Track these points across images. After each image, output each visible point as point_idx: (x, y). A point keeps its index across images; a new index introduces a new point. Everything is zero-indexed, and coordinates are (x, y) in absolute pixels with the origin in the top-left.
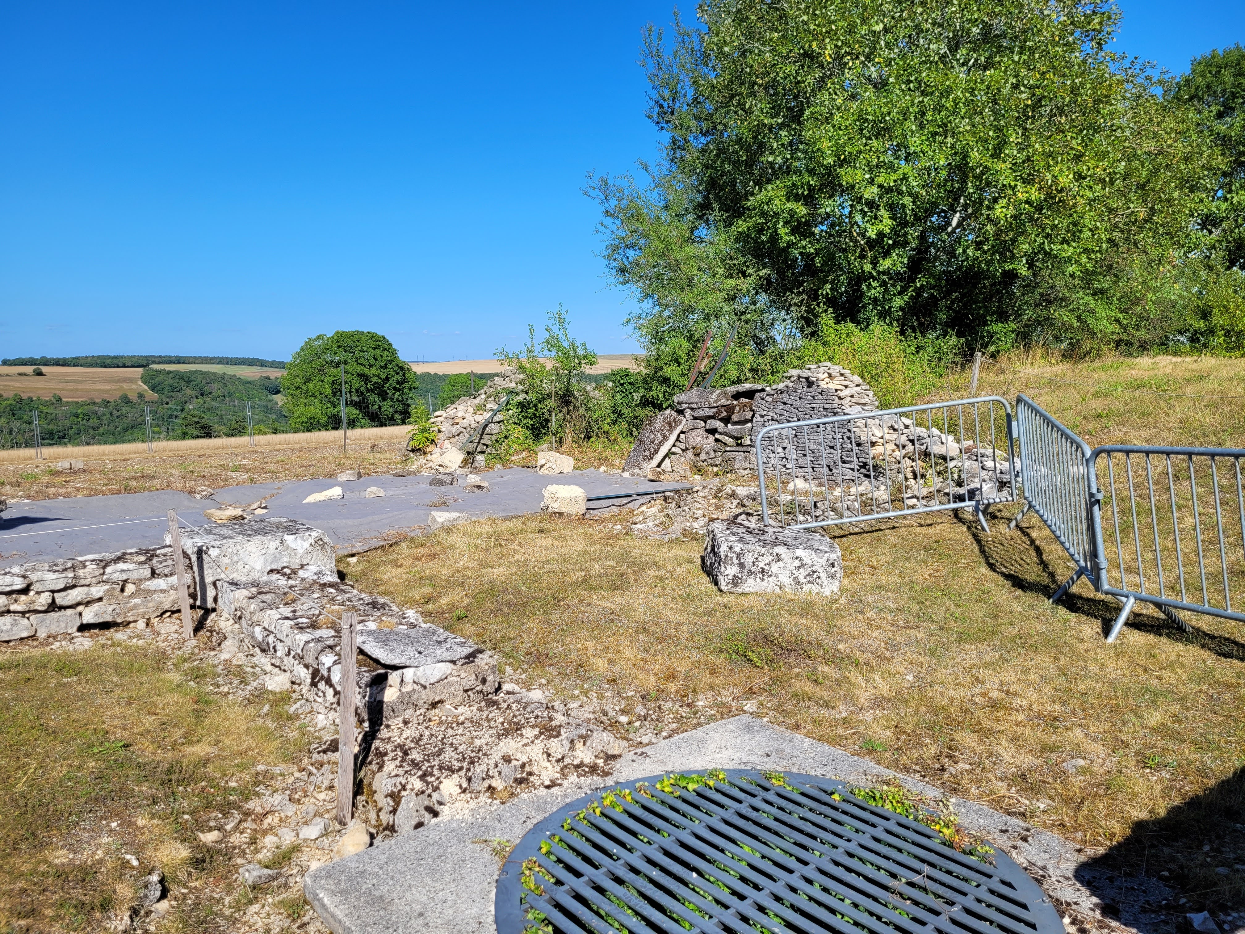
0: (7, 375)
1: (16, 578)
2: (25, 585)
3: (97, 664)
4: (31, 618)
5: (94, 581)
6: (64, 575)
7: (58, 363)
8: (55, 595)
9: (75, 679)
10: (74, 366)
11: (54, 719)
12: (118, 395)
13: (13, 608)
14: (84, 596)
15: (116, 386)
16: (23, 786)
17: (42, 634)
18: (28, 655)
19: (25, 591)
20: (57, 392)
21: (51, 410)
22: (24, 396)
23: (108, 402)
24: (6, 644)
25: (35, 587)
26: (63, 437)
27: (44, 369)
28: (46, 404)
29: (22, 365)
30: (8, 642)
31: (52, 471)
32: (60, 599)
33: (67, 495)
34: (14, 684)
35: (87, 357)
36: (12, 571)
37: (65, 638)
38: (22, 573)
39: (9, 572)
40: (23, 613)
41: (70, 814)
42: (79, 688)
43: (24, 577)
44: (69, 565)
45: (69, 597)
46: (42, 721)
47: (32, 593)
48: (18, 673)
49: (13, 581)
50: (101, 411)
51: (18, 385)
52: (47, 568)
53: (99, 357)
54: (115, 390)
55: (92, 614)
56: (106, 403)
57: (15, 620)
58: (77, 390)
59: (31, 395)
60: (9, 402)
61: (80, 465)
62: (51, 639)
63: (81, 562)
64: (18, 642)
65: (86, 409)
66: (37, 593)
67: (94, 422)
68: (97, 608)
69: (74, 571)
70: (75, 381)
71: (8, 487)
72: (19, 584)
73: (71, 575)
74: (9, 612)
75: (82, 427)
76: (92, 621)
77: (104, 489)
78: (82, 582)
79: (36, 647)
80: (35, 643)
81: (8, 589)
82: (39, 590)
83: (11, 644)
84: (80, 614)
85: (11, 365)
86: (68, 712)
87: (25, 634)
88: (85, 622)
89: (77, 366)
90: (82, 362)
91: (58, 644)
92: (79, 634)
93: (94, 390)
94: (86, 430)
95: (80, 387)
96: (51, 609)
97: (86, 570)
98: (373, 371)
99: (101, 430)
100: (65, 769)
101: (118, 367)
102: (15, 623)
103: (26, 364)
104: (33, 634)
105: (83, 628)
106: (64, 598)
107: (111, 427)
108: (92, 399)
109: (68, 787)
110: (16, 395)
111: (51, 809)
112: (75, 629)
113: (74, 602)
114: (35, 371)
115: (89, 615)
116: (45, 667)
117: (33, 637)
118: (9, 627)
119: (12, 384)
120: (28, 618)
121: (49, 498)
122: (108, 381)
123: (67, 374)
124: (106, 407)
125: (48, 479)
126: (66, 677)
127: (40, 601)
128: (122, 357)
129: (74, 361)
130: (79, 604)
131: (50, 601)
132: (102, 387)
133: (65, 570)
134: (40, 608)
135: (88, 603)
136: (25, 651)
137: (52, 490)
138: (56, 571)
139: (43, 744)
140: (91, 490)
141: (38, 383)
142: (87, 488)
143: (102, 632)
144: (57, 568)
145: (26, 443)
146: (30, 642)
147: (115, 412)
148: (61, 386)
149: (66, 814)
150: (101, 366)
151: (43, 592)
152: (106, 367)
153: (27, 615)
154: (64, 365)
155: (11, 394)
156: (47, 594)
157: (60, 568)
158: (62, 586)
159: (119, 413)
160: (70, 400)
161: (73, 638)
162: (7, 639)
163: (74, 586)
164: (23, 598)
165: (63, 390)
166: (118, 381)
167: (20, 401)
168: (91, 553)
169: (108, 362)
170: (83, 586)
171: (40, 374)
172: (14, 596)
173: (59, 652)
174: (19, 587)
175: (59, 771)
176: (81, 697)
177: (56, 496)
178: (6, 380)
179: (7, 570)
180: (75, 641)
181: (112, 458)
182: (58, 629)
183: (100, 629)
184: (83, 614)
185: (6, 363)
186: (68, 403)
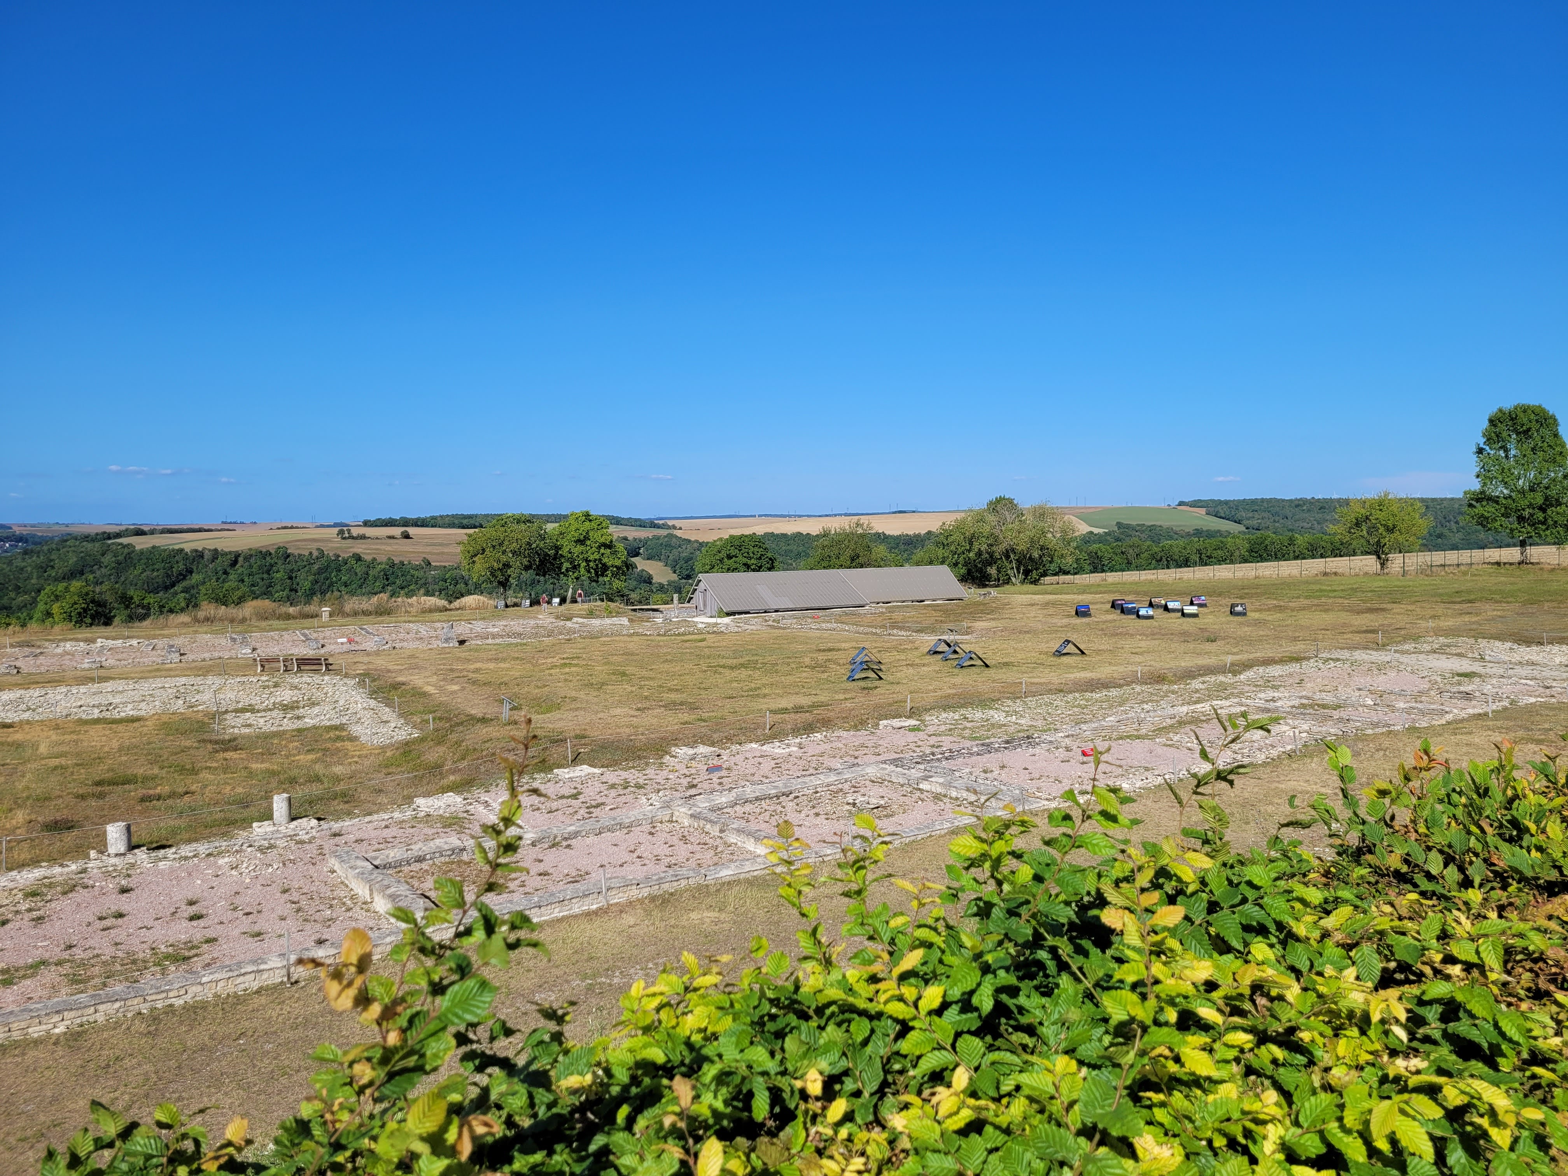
0: (375, 538)
7: (417, 523)
20: (425, 556)
21: (420, 574)
22: (396, 560)
27: (412, 531)
28: (417, 568)
29: (387, 526)
51: (388, 548)
58: (443, 553)
59: (402, 559)
60: (382, 567)
70: (441, 545)
85: (374, 526)
90: (440, 522)
95: (444, 550)
98: (753, 561)
103: (390, 526)
110: (389, 559)
114: (402, 533)
119: (383, 547)
123: (432, 537)
128: (476, 516)
141: (406, 546)
148: (429, 549)
152: (463, 527)
154: (422, 526)
155: (383, 558)
160: (438, 564)
165: (430, 553)
167: (393, 565)
169: (465, 522)
171: (407, 536)
178: (376, 543)
185: (366, 524)
186: (436, 568)
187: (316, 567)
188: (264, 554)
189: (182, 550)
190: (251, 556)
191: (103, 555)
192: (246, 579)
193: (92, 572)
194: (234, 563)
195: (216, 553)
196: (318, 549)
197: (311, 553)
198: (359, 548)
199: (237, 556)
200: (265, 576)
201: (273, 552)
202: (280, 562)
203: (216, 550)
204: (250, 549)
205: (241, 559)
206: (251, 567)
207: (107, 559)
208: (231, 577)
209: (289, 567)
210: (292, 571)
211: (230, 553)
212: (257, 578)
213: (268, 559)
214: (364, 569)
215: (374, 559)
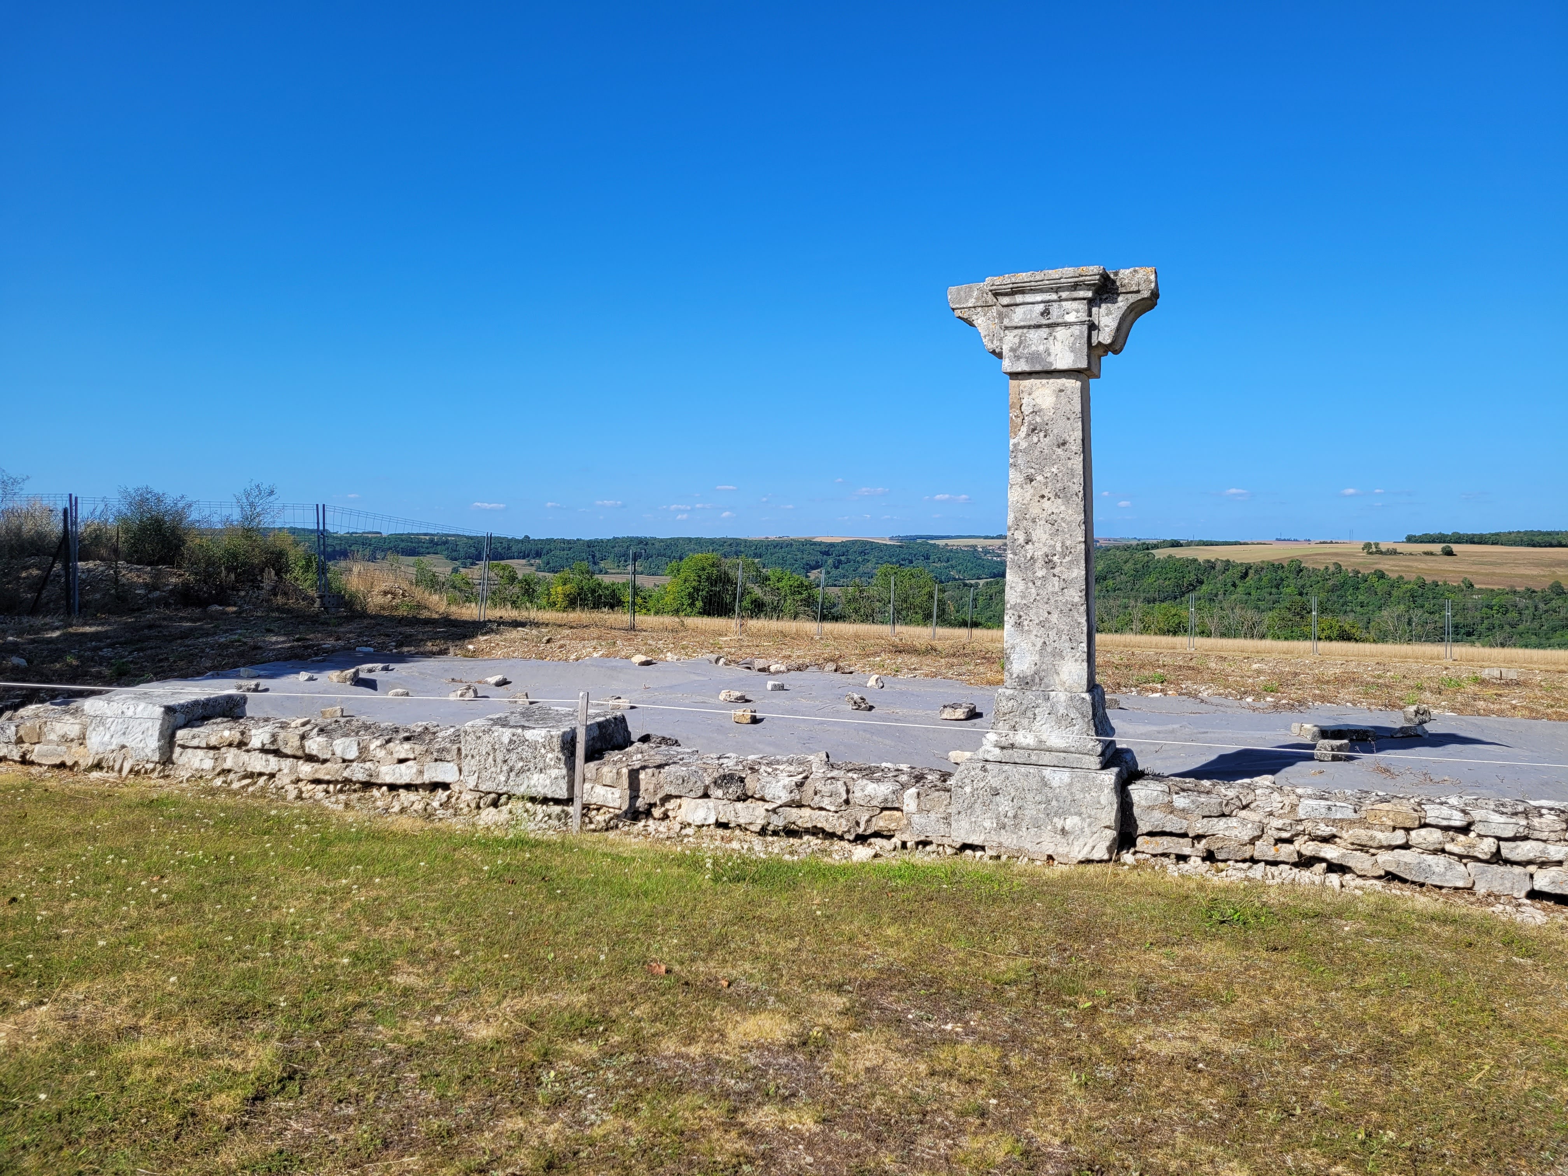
0: (1411, 554)
1: (1455, 812)
2: (1464, 823)
3: (1556, 950)
4: (1469, 865)
5: (1553, 836)
6: (1513, 820)
7: (1472, 540)
8: (1501, 843)
9: (1530, 962)
10: (1493, 544)
11: (1510, 1009)
12: (1548, 582)
13: (1449, 847)
14: (1538, 854)
15: (1546, 571)
16: (1478, 1083)
17: (1481, 889)
18: (1464, 911)
19: (1465, 830)
20: (1469, 577)
21: (1459, 598)
22: (1429, 580)
23: (1534, 592)
24: (1437, 890)
25: (1477, 828)
26: (1469, 634)
27: (1455, 548)
28: (1453, 590)
29: (1429, 542)
30: (1441, 888)
31: (1477, 678)
32: (1507, 850)
33: (1501, 713)
34: (1452, 944)
35: (1510, 533)
36: (1449, 801)
37: (1510, 902)
38: (1462, 806)
39: (1446, 803)
40: (1461, 857)
41: (1542, 1148)
42: (1535, 976)
43: (1464, 812)
44: (1520, 808)
45: (1519, 850)
46: (1494, 1006)
47: (1472, 835)
48: (1456, 931)
49: (1451, 815)
50: (1522, 603)
51: (1423, 566)
52: (1493, 807)
53: (1526, 533)
54: (1544, 576)
55: (1547, 880)
56: (1531, 592)
57: (1450, 864)
58: (1494, 574)
59: (1436, 578)
60: (1410, 587)
61: (1512, 675)
62: (1492, 898)
63: (1536, 808)
64: (1452, 892)
65: (1503, 600)
66: (1479, 836)
67: (1513, 615)
68: (1553, 873)
69: (1527, 818)
70: (1494, 564)
71: (1428, 694)
72: (1458, 820)
73: (1524, 822)
74: (1443, 851)
75: (1497, 622)
76: (1546, 889)
77: (1549, 711)
78: (1537, 835)
79: (1472, 904)
80: (1473, 899)
81: (1445, 823)
82: (1482, 833)
83: (1444, 891)
84: (1532, 876)
85: (1416, 542)
86: (1526, 1005)
87: (1460, 884)
88: (1536, 888)
89: (1497, 544)
90: (1504, 539)
91: (1501, 907)
92: (1528, 902)
93: (1516, 576)
94: (1501, 627)
95: (1498, 571)
96: (1494, 860)
97: (1543, 820)
99: (1521, 627)
100: (1529, 1084)
101: (1551, 545)
102: (1450, 866)
103: (1433, 542)
104: (1469, 886)
105: (1533, 895)
106: (1512, 849)
107: (1536, 624)
108: (1512, 586)
109: (1536, 1108)
110: (1419, 578)
111: (1518, 1130)
112: (1523, 894)
113: (1524, 858)
114: (1443, 549)
115: (1543, 881)
116: (1488, 933)
117: (1470, 890)
118: (1443, 870)
119: (1416, 564)
120: (1465, 865)
121: (1479, 715)
122: (1536, 565)
123: (1483, 554)
124: (1530, 598)
125: (1476, 689)
126: (1517, 955)
127: (1482, 846)
128: (1557, 533)
129: (1493, 538)
130: (1530, 862)
131: (1494, 850)
132: (1528, 572)
133: (1516, 814)
134: (1480, 856)
135: (1543, 865)
136: (1461, 906)
137: (1481, 704)
138: (1503, 813)
139: (1498, 1038)
140: (1532, 710)
141: (1447, 564)
142: (1526, 708)
143: (1557, 907)
144: (1505, 810)
145: (1427, 636)
146: (1466, 896)
147: (1541, 606)
148: (1474, 568)
149: (1537, 1146)
150: (1529, 545)
151: (1486, 836)
152: (1534, 546)
153: (1464, 861)
154: (1477, 543)
155: (1413, 577)
156: (1491, 840)
157: (1509, 810)
158: (1511, 834)
159: (1545, 608)
160: (1484, 587)
161: (1519, 905)
162: (1439, 884)
163: (1526, 838)
164: (1461, 838)
165: (1477, 573)
166: (1550, 565)
167: (1423, 585)
168: (1548, 799)
169: (1537, 539)
170: (1537, 840)
171: (1449, 553)
172: (1451, 833)
173: (1504, 919)
174: (1458, 823)
175: (1523, 1082)
176: (1542, 990)
177: (1488, 712)
178: (1409, 560)
179: (1443, 799)
180: (1523, 909)
181: (1543, 667)
182: (1501, 888)
183: (1556, 903)
184: (1535, 877)
185: (1410, 539)
186: (1480, 591)
187: (1331, 583)
188: (1276, 567)
189: (1195, 560)
190: (1262, 568)
191: (1125, 562)
192: (1253, 592)
193: (1114, 578)
194: (1245, 575)
195: (1228, 565)
196: (1335, 564)
197: (1327, 568)
198: (1386, 565)
199: (1248, 567)
200: (1274, 590)
201: (1285, 565)
202: (1292, 576)
203: (1228, 561)
204: (1263, 562)
205: (1251, 572)
206: (1260, 579)
207: (1130, 565)
208: (1239, 589)
209: (1300, 582)
210: (1303, 586)
211: (1241, 564)
212: (1264, 593)
213: (1280, 572)
214: (1386, 588)
215: (1401, 577)
